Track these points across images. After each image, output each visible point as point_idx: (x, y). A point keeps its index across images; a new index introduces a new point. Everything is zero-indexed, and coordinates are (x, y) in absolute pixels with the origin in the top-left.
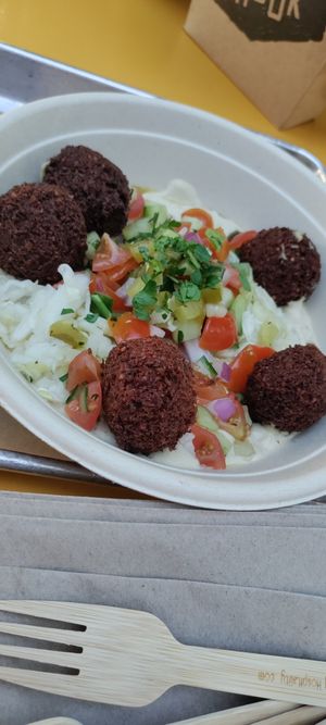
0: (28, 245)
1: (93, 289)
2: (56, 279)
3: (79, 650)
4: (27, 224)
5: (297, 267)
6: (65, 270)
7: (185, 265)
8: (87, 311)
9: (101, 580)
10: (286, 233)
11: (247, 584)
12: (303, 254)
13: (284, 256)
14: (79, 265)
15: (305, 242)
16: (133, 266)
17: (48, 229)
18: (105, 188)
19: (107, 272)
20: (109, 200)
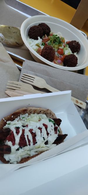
0: (34, 34)
1: (42, 42)
2: (37, 39)
3: (34, 80)
4: (35, 31)
5: (76, 46)
6: (39, 38)
7: (57, 40)
8: (41, 44)
9: (38, 74)
10: (75, 41)
11: (57, 79)
12: (77, 44)
13: (74, 44)
14: (41, 38)
15: (78, 42)
16: (49, 40)
17: (37, 32)
18: (47, 29)
19: (45, 40)
20: (47, 31)
